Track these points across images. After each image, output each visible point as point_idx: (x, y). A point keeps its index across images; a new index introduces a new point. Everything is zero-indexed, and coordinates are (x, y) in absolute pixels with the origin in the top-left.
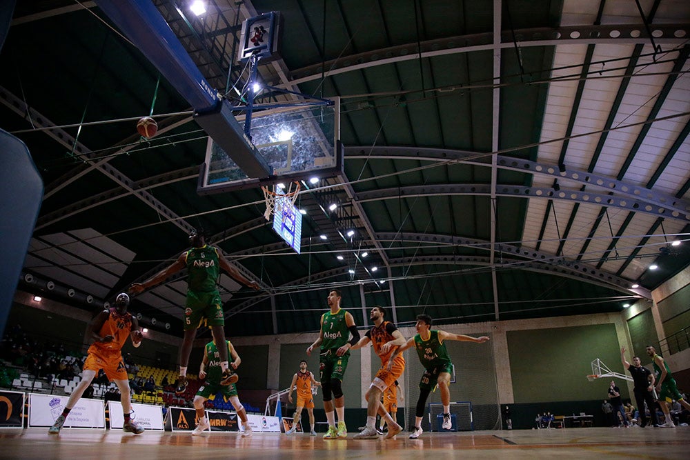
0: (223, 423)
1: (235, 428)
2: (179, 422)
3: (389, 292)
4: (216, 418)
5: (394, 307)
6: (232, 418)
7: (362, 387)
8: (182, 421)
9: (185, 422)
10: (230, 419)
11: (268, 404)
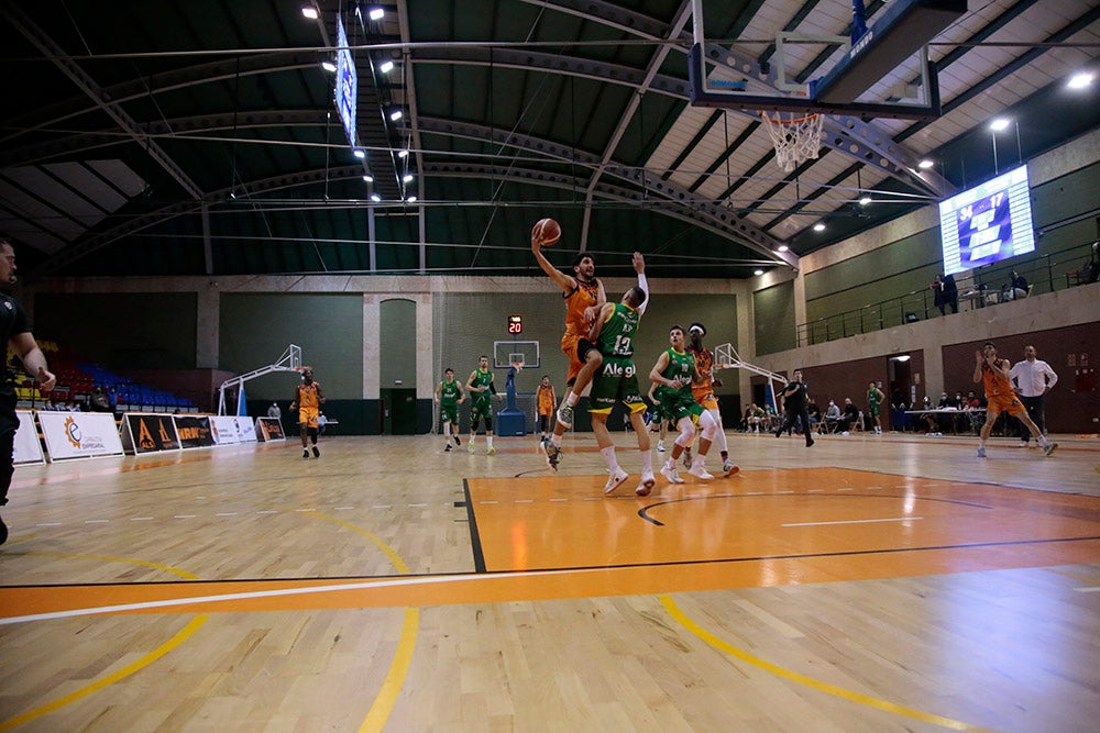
11: (222, 395)
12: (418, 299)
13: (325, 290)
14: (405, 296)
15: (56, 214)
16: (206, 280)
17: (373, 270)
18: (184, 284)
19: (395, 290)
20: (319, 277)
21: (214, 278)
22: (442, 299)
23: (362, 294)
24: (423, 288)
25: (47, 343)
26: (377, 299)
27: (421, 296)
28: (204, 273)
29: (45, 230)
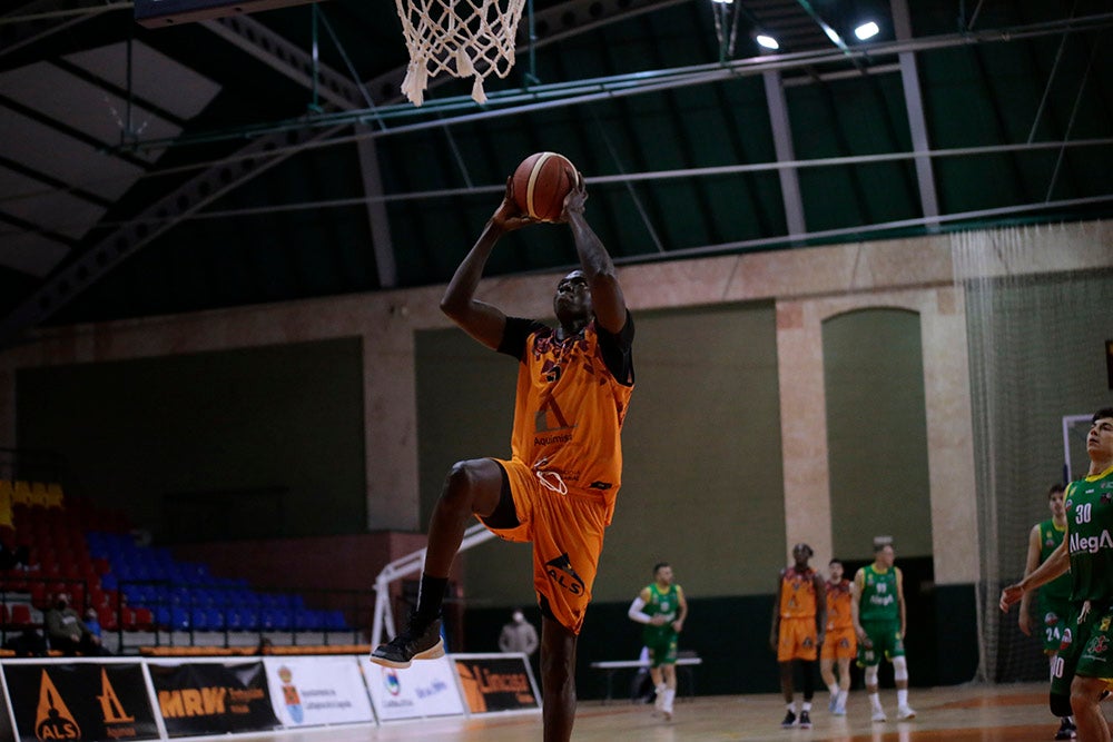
0: (210, 701)
1: (262, 716)
2: (42, 715)
3: (898, 73)
4: (181, 687)
5: (922, 153)
6: (246, 678)
7: (790, 503)
8: (53, 713)
9: (64, 713)
10: (238, 685)
11: (382, 600)
12: (926, 303)
13: (674, 298)
14: (888, 300)
15: (42, 186)
16: (377, 303)
17: (797, 234)
18: (329, 319)
19: (861, 283)
20: (657, 268)
21: (400, 295)
22: (987, 300)
23: (768, 303)
24: (934, 271)
25: (39, 487)
26: (813, 313)
27: (932, 294)
28: (371, 284)
29: (27, 226)
